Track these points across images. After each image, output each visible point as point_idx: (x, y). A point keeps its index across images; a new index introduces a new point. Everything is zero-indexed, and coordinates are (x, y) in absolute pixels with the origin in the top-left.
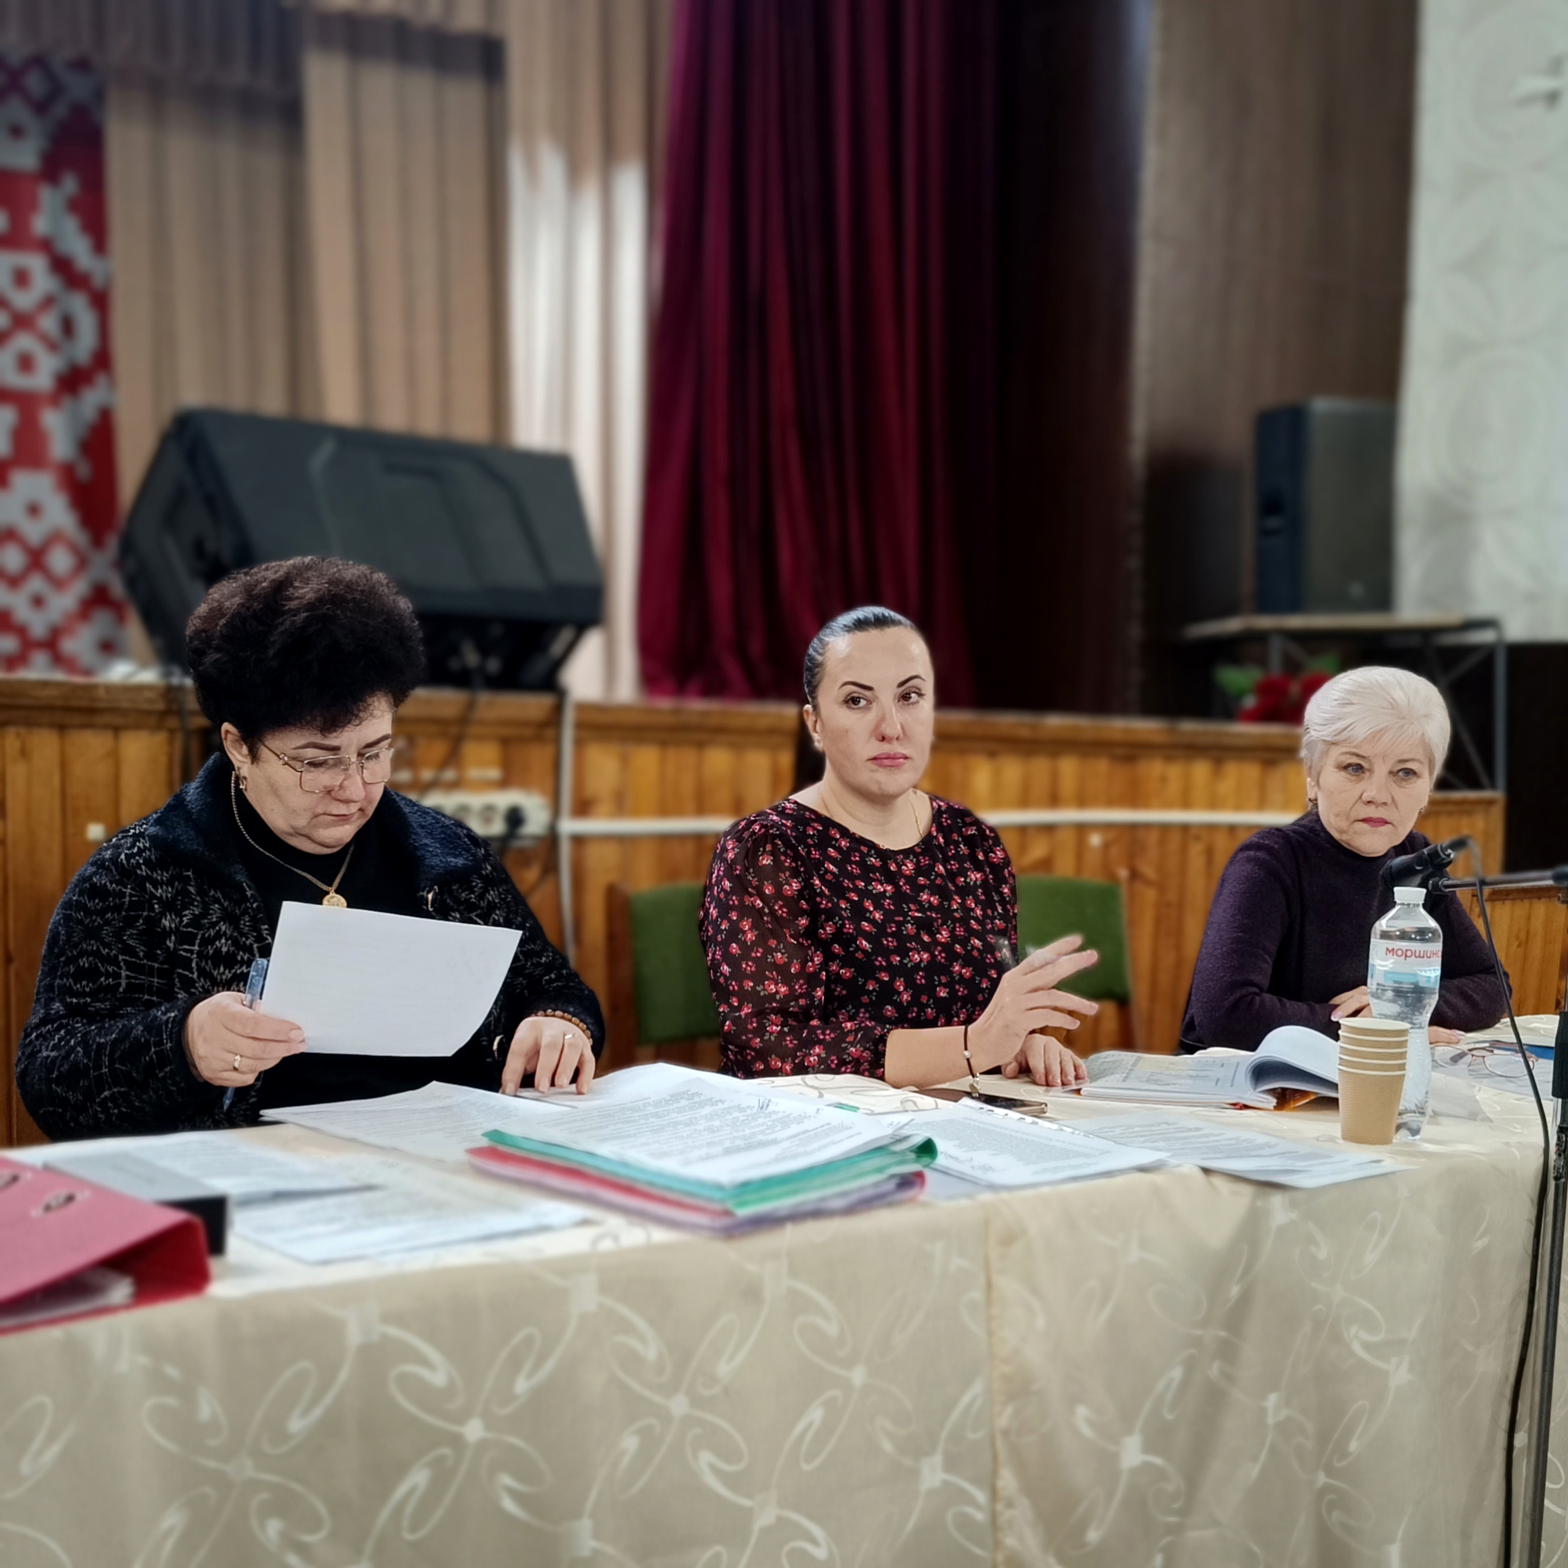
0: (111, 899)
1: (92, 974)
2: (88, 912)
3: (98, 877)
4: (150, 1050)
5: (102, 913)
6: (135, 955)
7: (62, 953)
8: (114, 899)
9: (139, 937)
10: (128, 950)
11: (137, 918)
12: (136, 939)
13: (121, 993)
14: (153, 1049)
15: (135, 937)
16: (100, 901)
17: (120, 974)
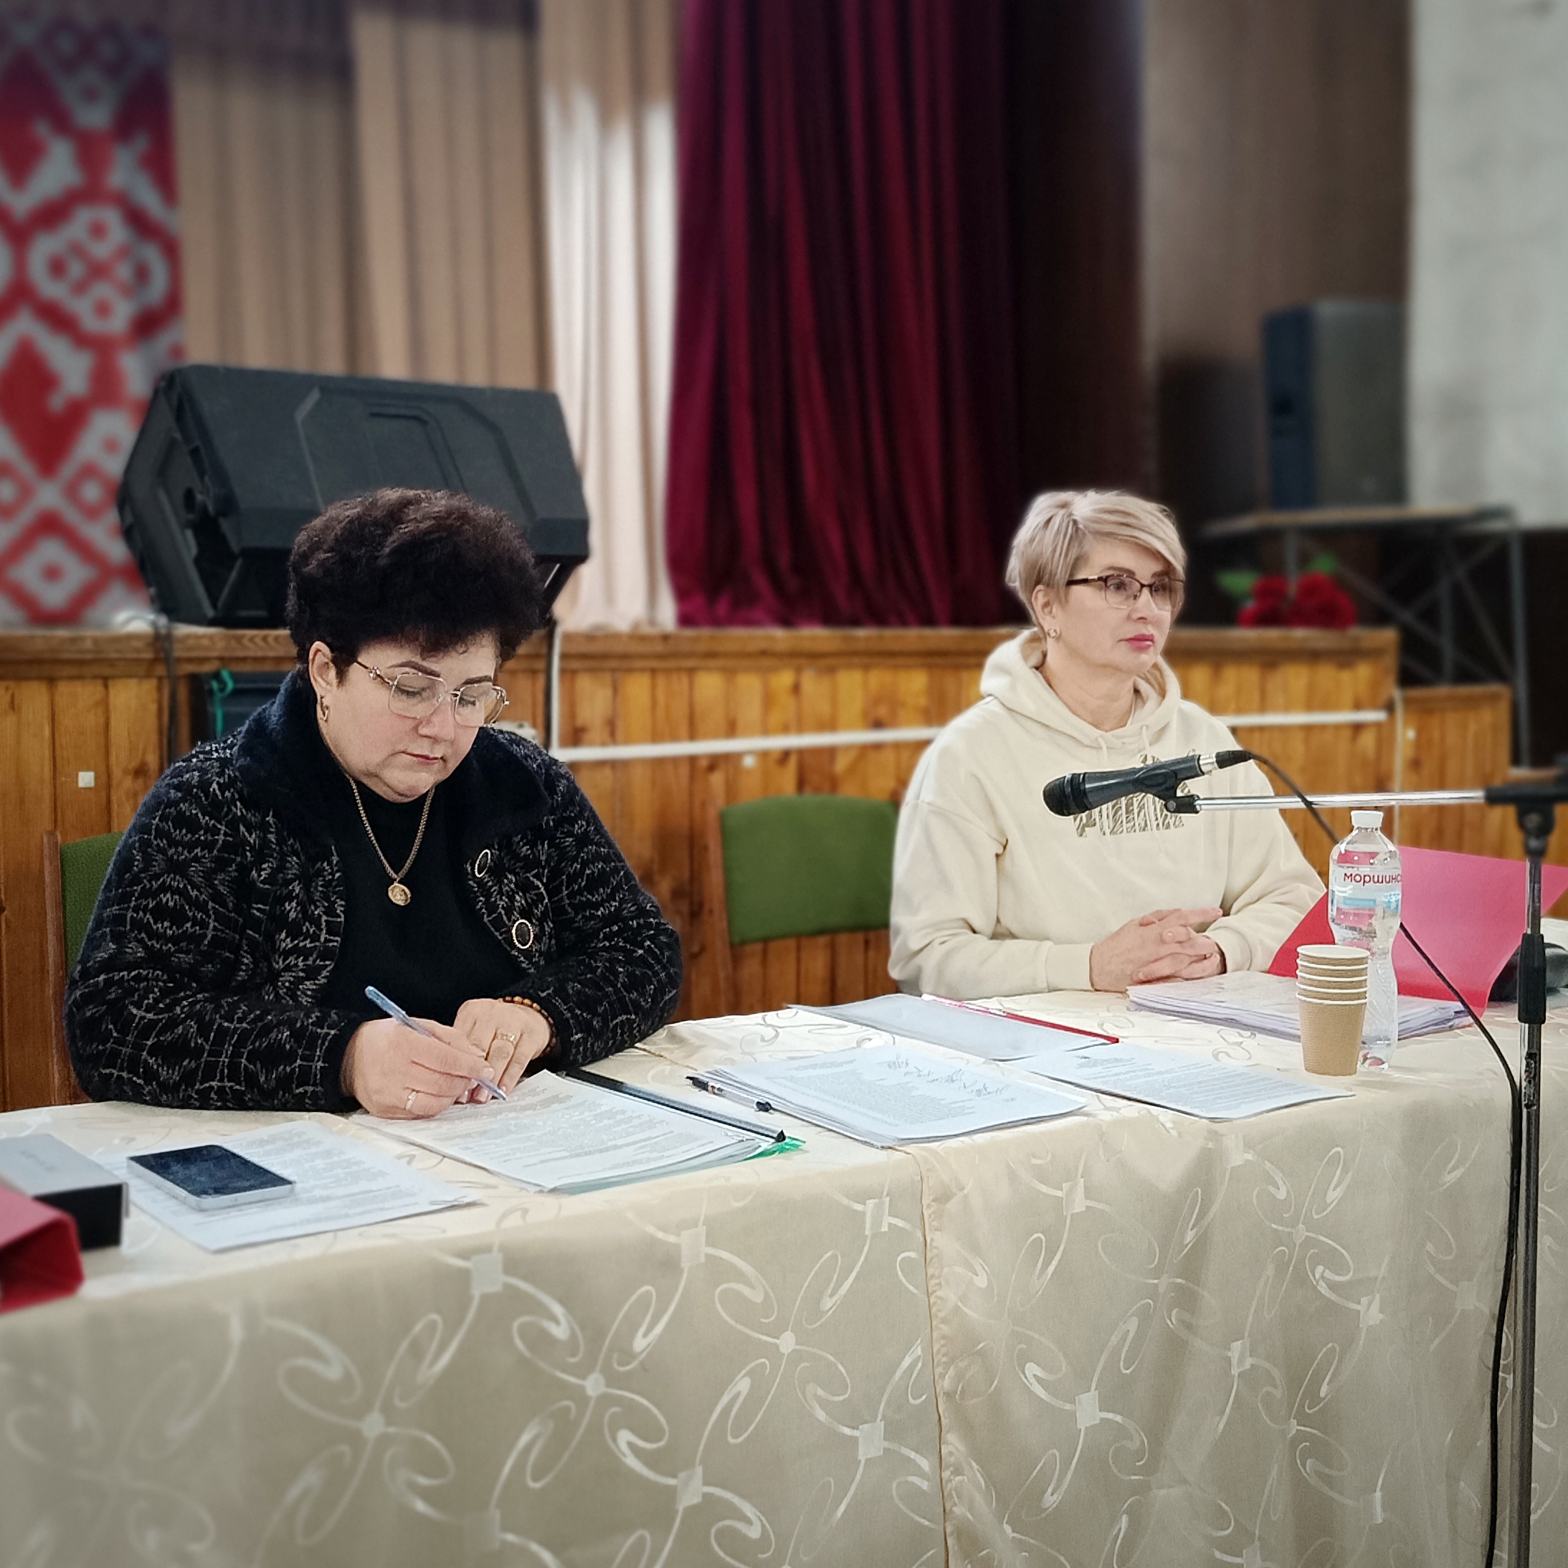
0: (202, 832)
1: (177, 917)
2: (173, 843)
3: (187, 805)
4: (296, 1062)
5: (190, 846)
6: (224, 905)
7: (136, 880)
8: (205, 833)
9: (230, 885)
10: (217, 897)
11: (229, 862)
12: (228, 886)
13: (205, 945)
14: (299, 1062)
15: (226, 883)
16: (188, 832)
17: (209, 923)
